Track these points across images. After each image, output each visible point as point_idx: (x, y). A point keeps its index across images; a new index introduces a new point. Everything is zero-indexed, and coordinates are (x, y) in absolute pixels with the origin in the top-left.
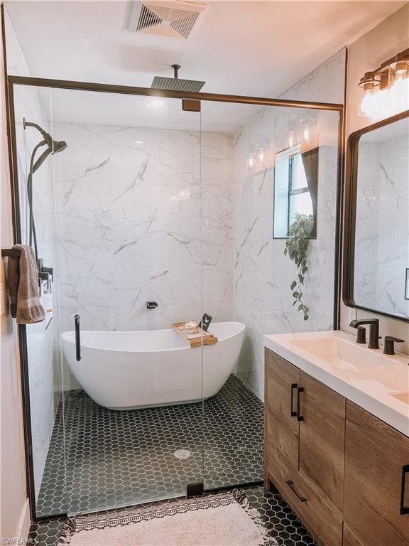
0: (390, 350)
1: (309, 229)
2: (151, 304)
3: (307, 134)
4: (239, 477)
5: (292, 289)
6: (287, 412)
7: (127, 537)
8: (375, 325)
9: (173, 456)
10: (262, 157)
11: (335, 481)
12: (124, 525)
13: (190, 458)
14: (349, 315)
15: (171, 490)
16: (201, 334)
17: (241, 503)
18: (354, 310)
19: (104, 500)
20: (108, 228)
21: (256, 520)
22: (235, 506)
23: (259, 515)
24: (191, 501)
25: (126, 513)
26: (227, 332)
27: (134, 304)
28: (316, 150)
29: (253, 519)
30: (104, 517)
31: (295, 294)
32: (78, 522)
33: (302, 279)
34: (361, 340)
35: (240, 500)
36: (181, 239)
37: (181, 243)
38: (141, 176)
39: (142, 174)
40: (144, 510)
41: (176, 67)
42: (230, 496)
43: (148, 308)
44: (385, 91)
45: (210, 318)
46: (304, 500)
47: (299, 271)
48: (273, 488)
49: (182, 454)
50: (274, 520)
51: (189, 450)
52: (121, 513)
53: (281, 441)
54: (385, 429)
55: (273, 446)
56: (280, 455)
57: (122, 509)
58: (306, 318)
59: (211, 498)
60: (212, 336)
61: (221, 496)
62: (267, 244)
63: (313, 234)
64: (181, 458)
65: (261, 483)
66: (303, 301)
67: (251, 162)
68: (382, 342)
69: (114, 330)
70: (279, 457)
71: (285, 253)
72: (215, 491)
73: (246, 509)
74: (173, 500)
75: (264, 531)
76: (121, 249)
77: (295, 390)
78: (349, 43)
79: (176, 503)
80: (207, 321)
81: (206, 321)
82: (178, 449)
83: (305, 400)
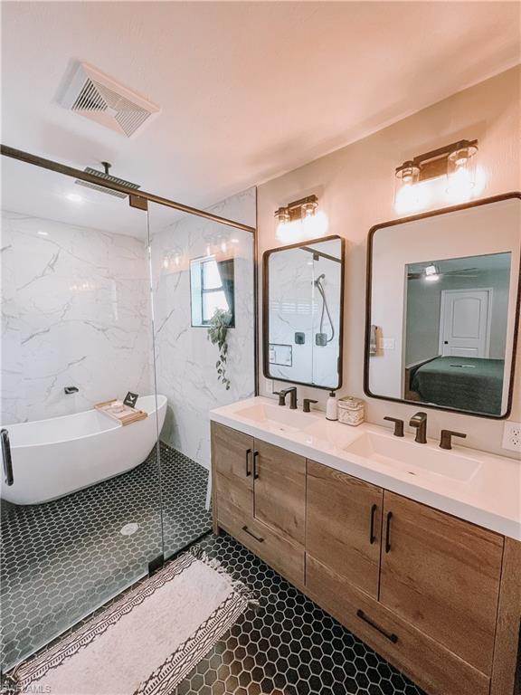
0: (307, 409)
1: (228, 320)
2: (70, 389)
3: (224, 247)
4: (191, 533)
5: (217, 366)
6: (241, 473)
7: (96, 660)
8: (294, 392)
9: (120, 534)
10: (177, 260)
11: (296, 523)
12: (87, 645)
13: (140, 530)
14: (266, 385)
15: (130, 575)
16: (129, 411)
17: (200, 558)
18: (271, 380)
19: (53, 623)
20: (13, 317)
21: (218, 570)
22: (197, 564)
23: (219, 563)
24: (155, 578)
25: (86, 627)
26: (151, 405)
27: (49, 391)
28: (232, 261)
29: (216, 569)
30: (58, 646)
31: (219, 371)
32: (22, 675)
33: (223, 359)
34: (282, 403)
35: (199, 556)
36: (100, 327)
37: (99, 330)
38: (52, 267)
39: (53, 264)
40: (108, 612)
41: (107, 165)
42: (188, 554)
43: (67, 393)
44: (296, 223)
45: (136, 396)
46: (261, 540)
47: (221, 353)
48: (222, 532)
49: (130, 529)
50: (233, 563)
51: (134, 522)
52: (81, 630)
53: (233, 495)
54: (348, 480)
55: (222, 499)
56: (231, 506)
57: (80, 624)
58: (228, 388)
59: (173, 564)
60: (141, 412)
61: (180, 559)
62: (185, 330)
63: (232, 324)
64: (130, 533)
65: (210, 532)
66: (227, 376)
67: (166, 264)
68: (300, 402)
69: (26, 421)
70: (231, 509)
71: (208, 338)
72: (174, 557)
73: (207, 562)
74: (137, 585)
75: (229, 577)
76: (31, 337)
77: (251, 455)
78: (258, 184)
79: (140, 587)
80: (132, 399)
81: (130, 399)
82: (124, 525)
83: (260, 462)
